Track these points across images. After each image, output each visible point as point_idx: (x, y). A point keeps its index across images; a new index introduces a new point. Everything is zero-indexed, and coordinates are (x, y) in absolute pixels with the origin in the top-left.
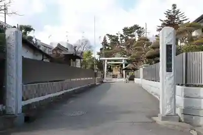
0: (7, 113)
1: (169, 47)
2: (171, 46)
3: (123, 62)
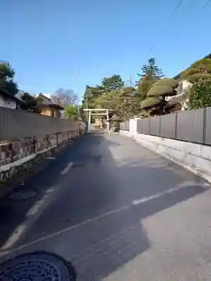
3: (107, 114)
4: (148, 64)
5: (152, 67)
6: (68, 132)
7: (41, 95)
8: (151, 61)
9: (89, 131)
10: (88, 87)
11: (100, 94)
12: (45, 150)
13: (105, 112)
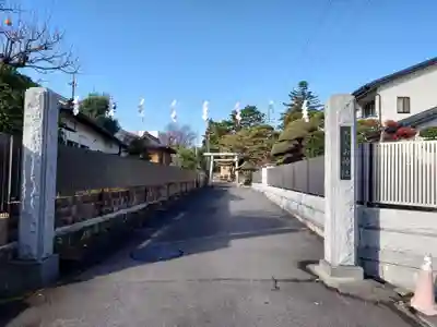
0: (21, 257)
1: (344, 131)
2: (348, 128)
3: (236, 159)
4: (298, 89)
5: (303, 94)
6: (181, 183)
7: (146, 133)
8: (303, 85)
9: (210, 184)
10: (211, 122)
11: (228, 131)
12: (155, 201)
13: (233, 157)
